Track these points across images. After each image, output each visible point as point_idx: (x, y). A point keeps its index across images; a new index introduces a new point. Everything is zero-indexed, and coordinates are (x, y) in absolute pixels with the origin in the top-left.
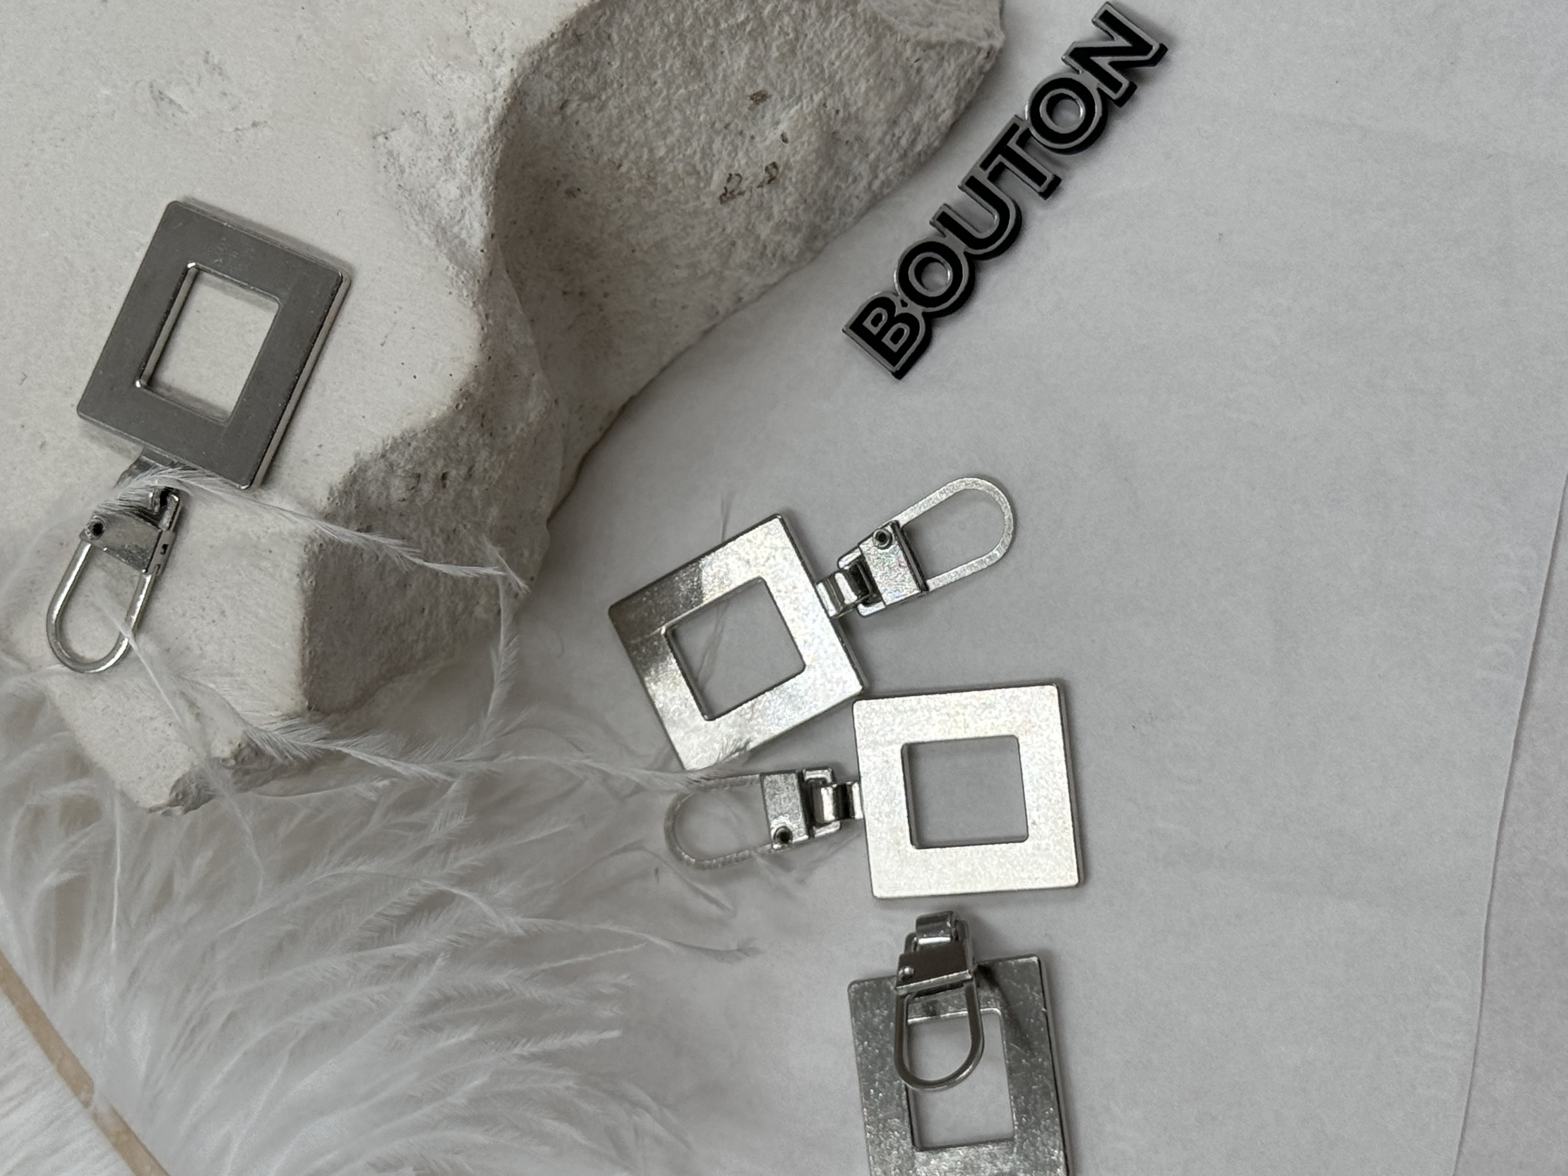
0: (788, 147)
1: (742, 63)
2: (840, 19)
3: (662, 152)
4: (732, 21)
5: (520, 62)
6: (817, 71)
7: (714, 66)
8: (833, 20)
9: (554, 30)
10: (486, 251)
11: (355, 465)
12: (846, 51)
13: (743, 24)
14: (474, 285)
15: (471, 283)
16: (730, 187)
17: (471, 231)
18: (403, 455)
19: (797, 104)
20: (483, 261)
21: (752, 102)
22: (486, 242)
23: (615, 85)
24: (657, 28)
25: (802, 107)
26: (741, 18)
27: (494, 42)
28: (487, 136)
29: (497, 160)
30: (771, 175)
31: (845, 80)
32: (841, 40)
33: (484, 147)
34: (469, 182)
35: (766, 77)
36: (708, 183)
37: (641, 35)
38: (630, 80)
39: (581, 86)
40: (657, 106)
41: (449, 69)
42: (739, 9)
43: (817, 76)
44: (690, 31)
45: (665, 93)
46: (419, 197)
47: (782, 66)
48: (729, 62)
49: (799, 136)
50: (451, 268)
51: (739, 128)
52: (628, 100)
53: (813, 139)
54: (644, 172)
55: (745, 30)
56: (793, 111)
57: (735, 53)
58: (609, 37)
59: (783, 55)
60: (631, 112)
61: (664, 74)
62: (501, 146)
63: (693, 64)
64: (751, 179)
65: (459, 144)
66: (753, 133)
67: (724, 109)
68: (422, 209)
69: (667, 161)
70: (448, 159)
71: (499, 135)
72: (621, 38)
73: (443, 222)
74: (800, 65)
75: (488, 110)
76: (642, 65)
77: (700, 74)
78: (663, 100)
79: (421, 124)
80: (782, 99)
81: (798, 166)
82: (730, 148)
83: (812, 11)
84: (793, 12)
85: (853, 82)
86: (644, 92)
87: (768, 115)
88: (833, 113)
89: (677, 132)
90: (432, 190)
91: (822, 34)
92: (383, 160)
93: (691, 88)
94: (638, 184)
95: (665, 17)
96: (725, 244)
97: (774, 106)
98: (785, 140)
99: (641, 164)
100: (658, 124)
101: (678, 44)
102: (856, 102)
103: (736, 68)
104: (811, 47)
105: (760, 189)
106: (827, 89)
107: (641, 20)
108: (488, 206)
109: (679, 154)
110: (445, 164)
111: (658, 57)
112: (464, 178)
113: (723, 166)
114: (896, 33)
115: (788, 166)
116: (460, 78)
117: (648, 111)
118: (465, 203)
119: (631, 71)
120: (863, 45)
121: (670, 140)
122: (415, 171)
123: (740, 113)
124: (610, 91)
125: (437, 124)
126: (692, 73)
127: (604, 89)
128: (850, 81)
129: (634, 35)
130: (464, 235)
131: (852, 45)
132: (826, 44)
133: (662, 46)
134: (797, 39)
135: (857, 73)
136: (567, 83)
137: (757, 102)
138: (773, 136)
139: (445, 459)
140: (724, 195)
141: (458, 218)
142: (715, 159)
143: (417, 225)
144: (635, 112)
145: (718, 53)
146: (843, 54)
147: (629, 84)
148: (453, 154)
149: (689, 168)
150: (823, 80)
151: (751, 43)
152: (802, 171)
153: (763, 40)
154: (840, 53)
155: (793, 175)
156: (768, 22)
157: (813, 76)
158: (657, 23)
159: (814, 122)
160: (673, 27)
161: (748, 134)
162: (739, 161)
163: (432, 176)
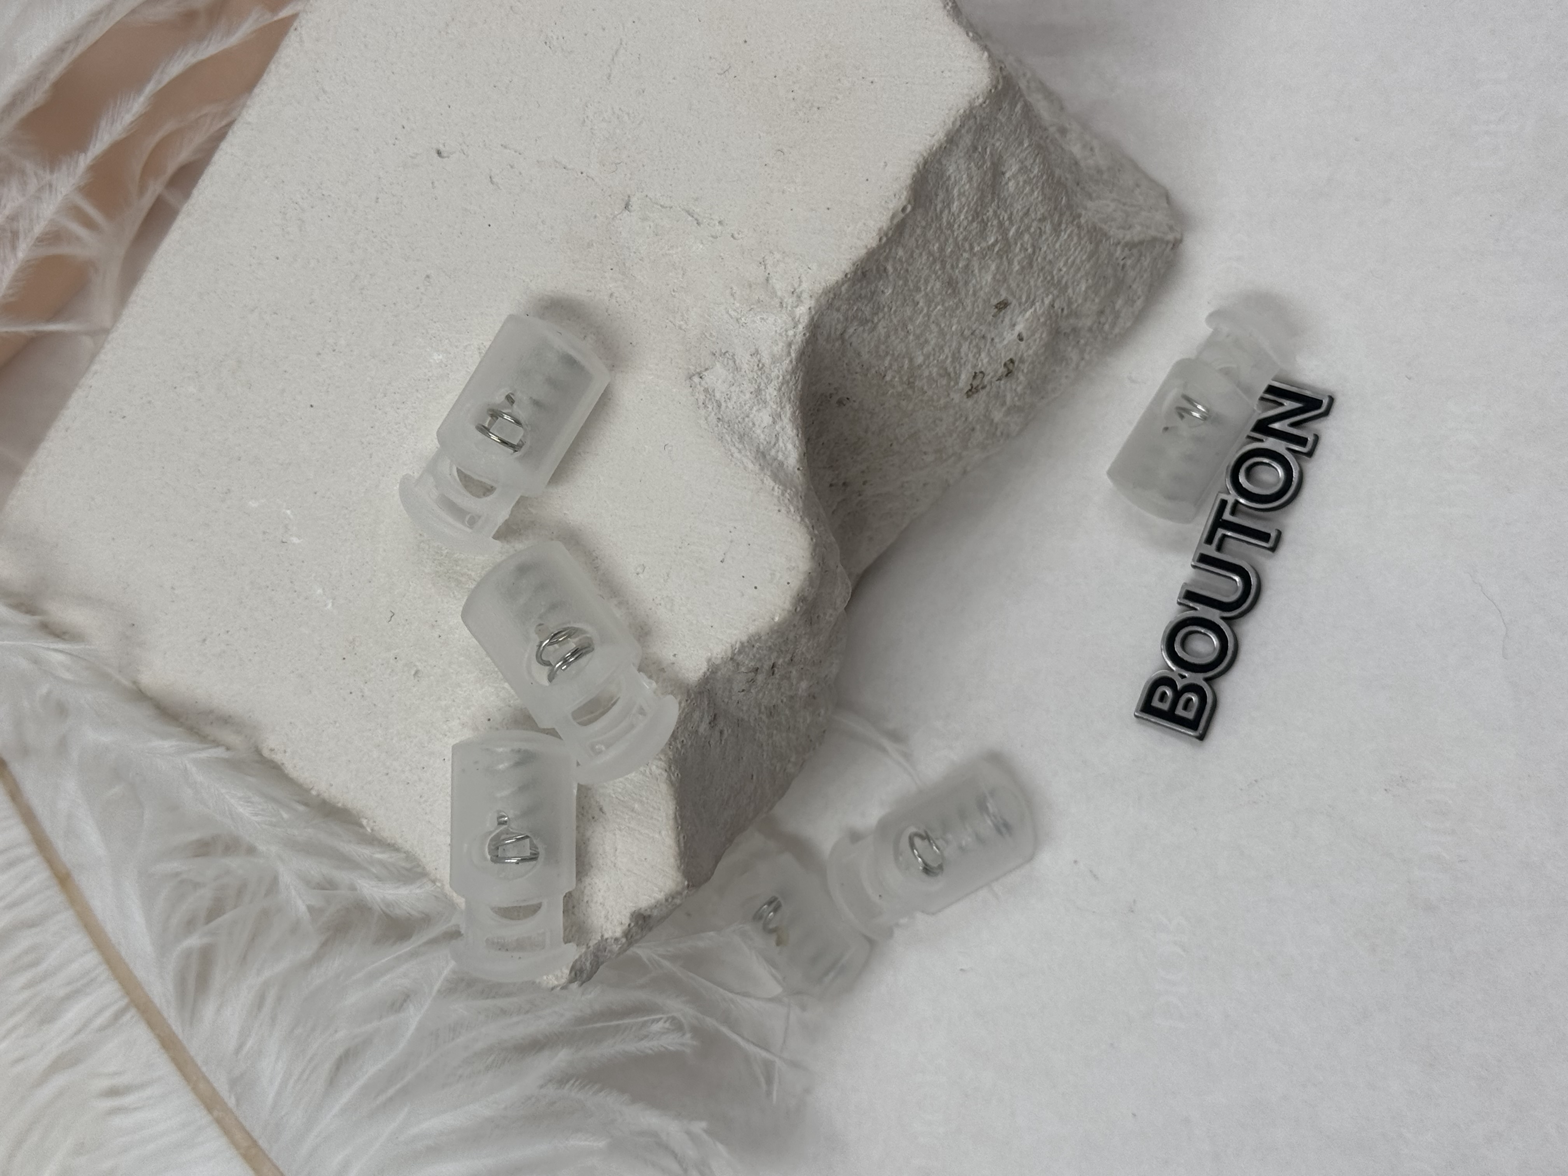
0: (1023, 345)
1: (989, 278)
2: (1068, 232)
3: (920, 360)
4: (984, 245)
5: (817, 300)
6: (1049, 278)
7: (966, 283)
8: (1063, 234)
9: (848, 271)
10: (801, 469)
11: (708, 670)
12: (1072, 258)
13: (994, 245)
14: (798, 501)
15: (795, 499)
16: (975, 383)
17: (786, 453)
18: (748, 656)
19: (1031, 307)
20: (801, 478)
21: (996, 310)
22: (800, 461)
23: (886, 309)
24: (925, 257)
25: (1035, 310)
26: (992, 240)
27: (793, 285)
28: (791, 367)
29: (799, 388)
30: (1008, 369)
31: (1069, 284)
32: (1069, 249)
33: (788, 377)
34: (779, 409)
35: (1009, 288)
36: (957, 383)
37: (910, 265)
38: (899, 303)
39: (860, 314)
40: (918, 322)
41: (752, 312)
42: (989, 233)
43: (1049, 282)
44: (950, 257)
45: (925, 311)
46: (736, 426)
47: (1021, 277)
48: (978, 279)
49: (1033, 334)
50: (776, 488)
51: (983, 333)
52: (895, 321)
53: (1044, 336)
54: (905, 379)
55: (993, 251)
56: (1028, 314)
57: (983, 271)
58: (885, 270)
59: (1023, 268)
60: (896, 330)
61: (927, 295)
62: (802, 374)
63: (951, 284)
64: (992, 374)
65: (767, 377)
66: (993, 336)
67: (973, 319)
68: (741, 438)
69: (924, 367)
70: (758, 391)
71: (799, 365)
72: (895, 269)
73: (761, 447)
74: (1036, 275)
75: (790, 345)
76: (909, 290)
77: (955, 292)
78: (924, 317)
79: (731, 362)
80: (1020, 304)
81: (1030, 360)
82: (975, 350)
83: (1047, 227)
84: (1032, 230)
85: (1075, 284)
86: (908, 311)
87: (1007, 320)
88: (1060, 311)
89: (933, 342)
90: (747, 419)
91: (1054, 245)
92: (702, 397)
93: (947, 305)
94: (900, 389)
95: (931, 247)
96: (967, 431)
97: (1013, 311)
98: (1021, 339)
99: (902, 373)
100: (918, 337)
101: (940, 269)
102: (1076, 301)
103: (984, 283)
104: (1045, 258)
105: (998, 382)
106: (1055, 292)
107: (912, 252)
108: (797, 429)
109: (934, 360)
110: (757, 396)
111: (922, 281)
112: (775, 407)
113: (969, 367)
114: (1110, 238)
115: (1022, 361)
116: (763, 319)
117: (910, 327)
118: (777, 427)
119: (900, 296)
120: (1086, 252)
121: (928, 349)
122: (730, 405)
123: (986, 321)
124: (881, 315)
125: (745, 360)
126: (949, 291)
127: (877, 314)
128: (1073, 283)
129: (905, 265)
130: (780, 457)
131: (1077, 252)
132: (1056, 254)
133: (927, 271)
134: (1034, 252)
135: (1079, 275)
136: (850, 314)
137: (1000, 310)
138: (1010, 336)
139: (778, 652)
140: (970, 390)
141: (773, 443)
142: (962, 361)
143: (740, 452)
144: (900, 329)
145: (970, 272)
146: (1070, 261)
147: (897, 307)
148: (763, 386)
149: (941, 371)
150: (1053, 284)
151: (998, 261)
152: (1033, 362)
153: (1007, 257)
154: (1067, 259)
155: (1025, 367)
156: (1012, 241)
157: (1045, 282)
158: (924, 254)
159: (1046, 321)
160: (937, 255)
161: (989, 337)
162: (982, 360)
163: (747, 407)
